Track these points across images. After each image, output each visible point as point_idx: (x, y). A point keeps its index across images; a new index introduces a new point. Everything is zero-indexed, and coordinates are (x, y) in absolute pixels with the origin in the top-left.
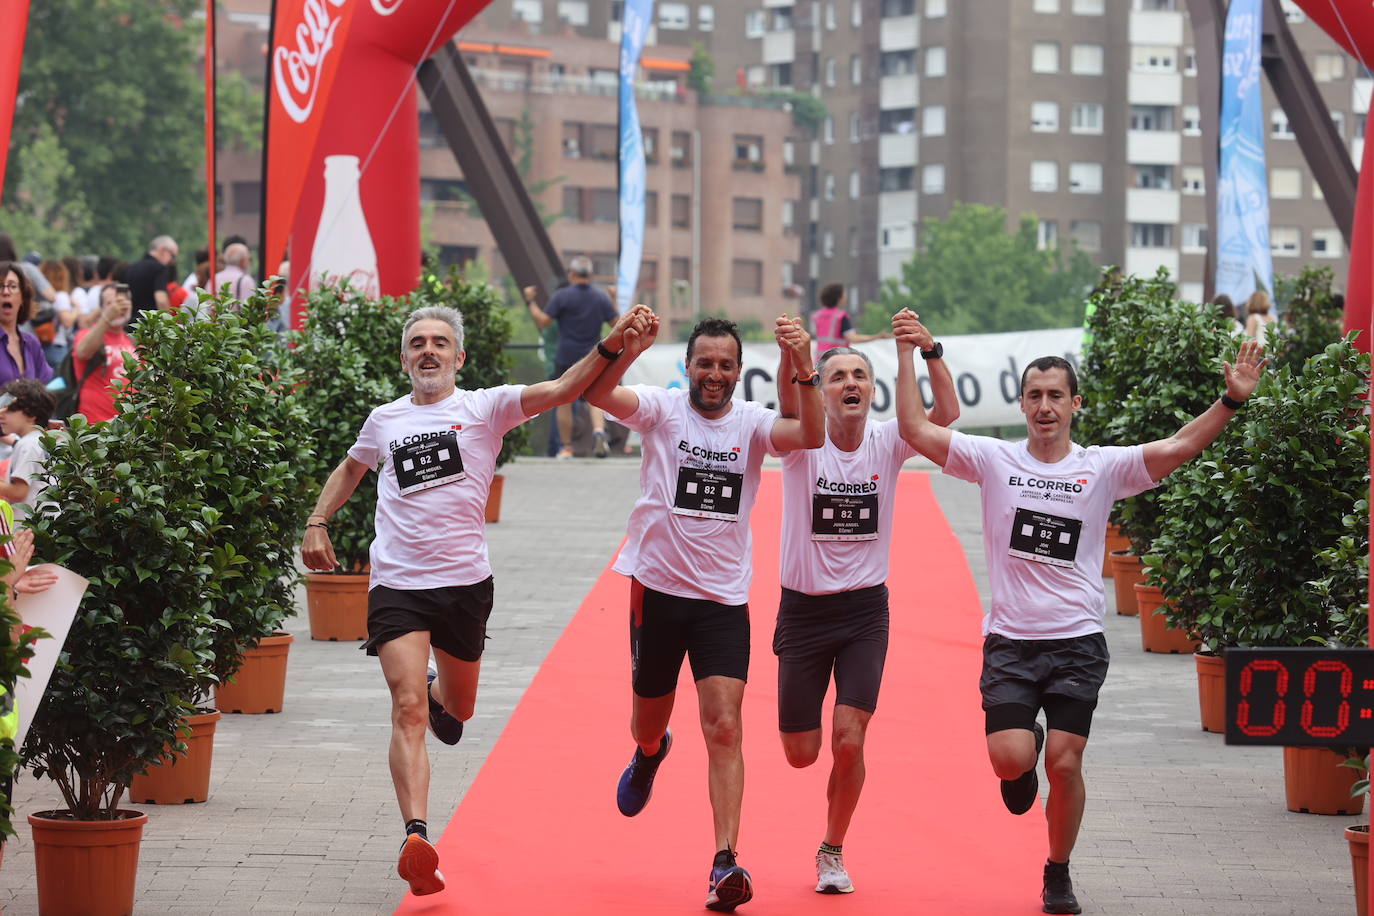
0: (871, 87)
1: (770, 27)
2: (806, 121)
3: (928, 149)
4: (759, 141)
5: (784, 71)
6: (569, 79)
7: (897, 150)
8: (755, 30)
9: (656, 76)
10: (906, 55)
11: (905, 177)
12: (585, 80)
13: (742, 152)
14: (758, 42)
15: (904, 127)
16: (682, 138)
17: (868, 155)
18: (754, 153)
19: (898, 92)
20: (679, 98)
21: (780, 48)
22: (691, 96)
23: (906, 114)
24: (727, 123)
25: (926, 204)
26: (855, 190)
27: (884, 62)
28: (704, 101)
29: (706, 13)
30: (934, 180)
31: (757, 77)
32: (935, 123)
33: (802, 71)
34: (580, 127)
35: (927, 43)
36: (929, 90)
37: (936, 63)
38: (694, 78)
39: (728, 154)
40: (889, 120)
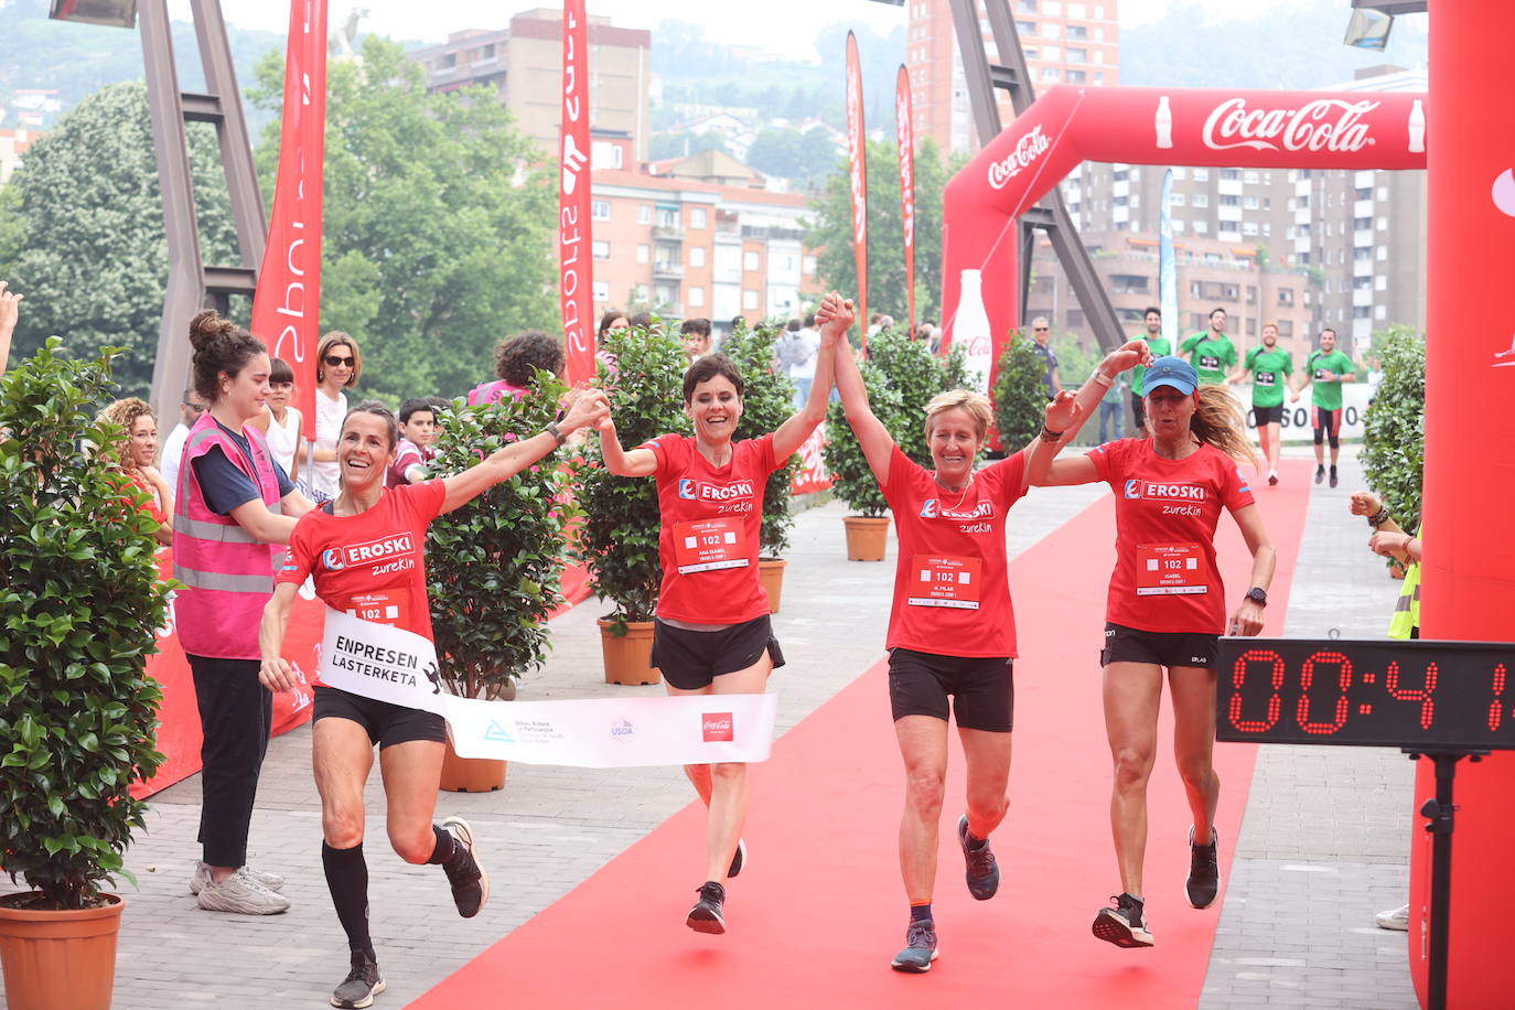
0: (1349, 265)
1: (1299, 234)
2: (1315, 282)
3: (1377, 296)
4: (1291, 291)
5: (1306, 257)
6: (1194, 258)
7: (1362, 297)
8: (1291, 235)
9: (1239, 257)
10: (1367, 249)
11: (1366, 311)
12: (1203, 259)
13: (1283, 297)
14: (1293, 241)
15: (1366, 285)
16: (1252, 289)
17: (1348, 299)
18: (1288, 297)
19: (1362, 268)
20: (1251, 269)
21: (1304, 245)
22: (1257, 269)
23: (1367, 279)
24: (1276, 282)
25: (1376, 324)
26: (1341, 318)
27: (1356, 253)
28: (1263, 270)
29: (1267, 227)
30: (1381, 312)
31: (1292, 259)
32: (1381, 283)
33: (1314, 257)
34: (1200, 284)
35: (1377, 243)
36: (1377, 265)
37: (1382, 254)
38: (1258, 259)
39: (1275, 298)
40: (1357, 282)
